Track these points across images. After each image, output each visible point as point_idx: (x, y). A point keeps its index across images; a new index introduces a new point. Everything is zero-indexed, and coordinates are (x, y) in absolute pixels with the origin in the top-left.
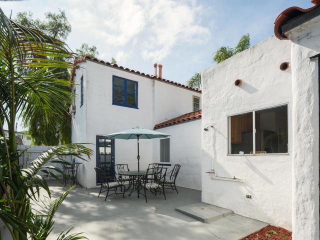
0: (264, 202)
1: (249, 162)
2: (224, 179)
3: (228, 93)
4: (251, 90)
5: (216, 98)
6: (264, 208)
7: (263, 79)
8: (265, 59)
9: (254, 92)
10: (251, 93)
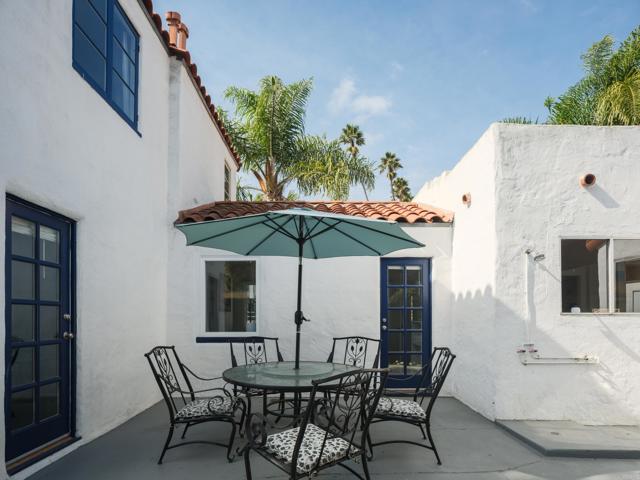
0: (630, 392)
1: (605, 326)
2: (554, 363)
3: (562, 194)
4: (607, 201)
5: (535, 194)
6: (629, 402)
7: (626, 190)
8: (630, 158)
9: (612, 207)
10: (607, 207)
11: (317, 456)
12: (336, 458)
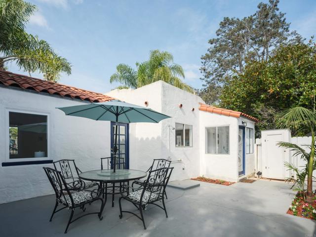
11: (148, 199)
12: (154, 200)
